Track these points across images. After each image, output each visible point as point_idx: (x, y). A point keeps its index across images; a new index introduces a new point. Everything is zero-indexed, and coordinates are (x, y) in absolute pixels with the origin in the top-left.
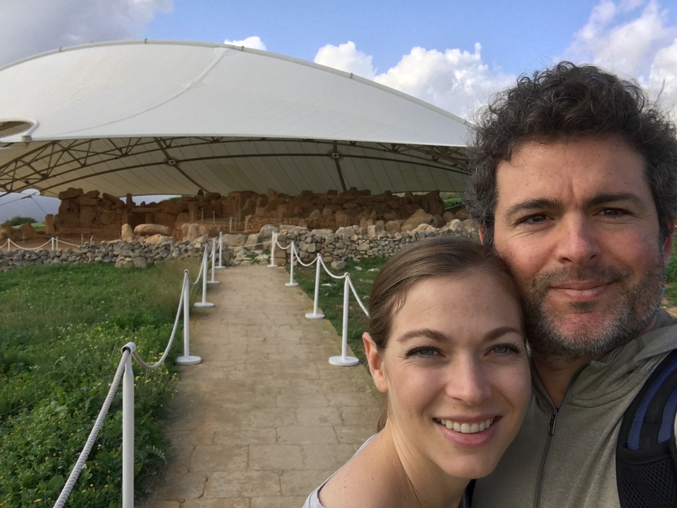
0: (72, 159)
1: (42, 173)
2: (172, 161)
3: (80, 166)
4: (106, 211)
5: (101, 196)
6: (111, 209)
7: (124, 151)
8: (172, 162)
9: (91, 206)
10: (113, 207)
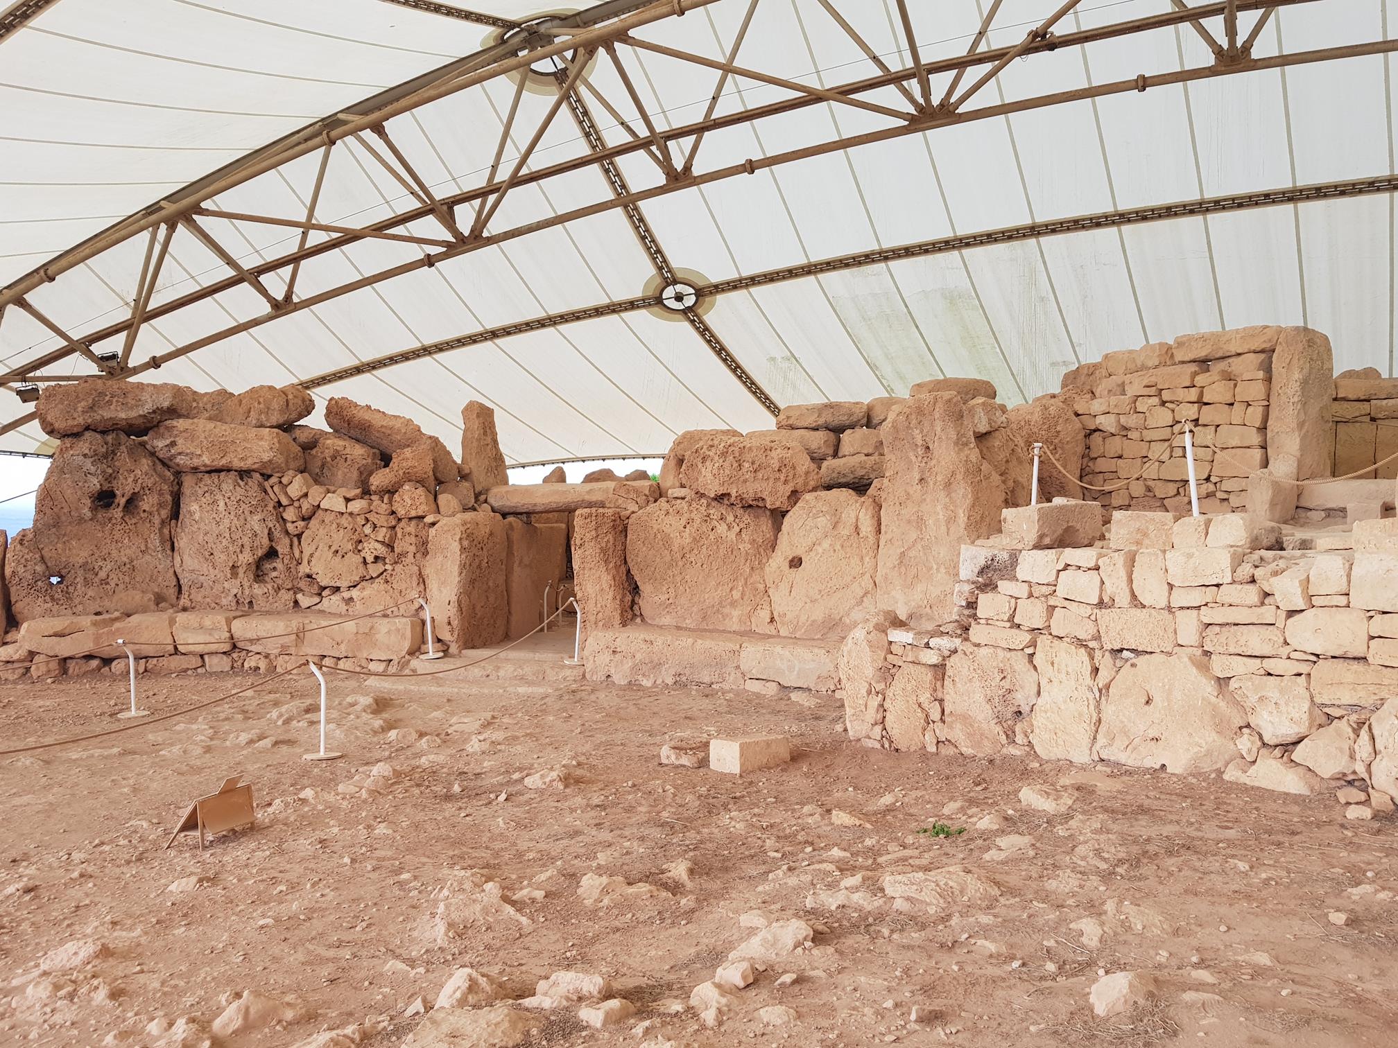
0: (230, 273)
1: (99, 348)
2: (679, 287)
3: (266, 308)
4: (333, 502)
5: (316, 421)
6: (366, 492)
7: (465, 217)
8: (679, 298)
9: (244, 474)
10: (379, 479)
